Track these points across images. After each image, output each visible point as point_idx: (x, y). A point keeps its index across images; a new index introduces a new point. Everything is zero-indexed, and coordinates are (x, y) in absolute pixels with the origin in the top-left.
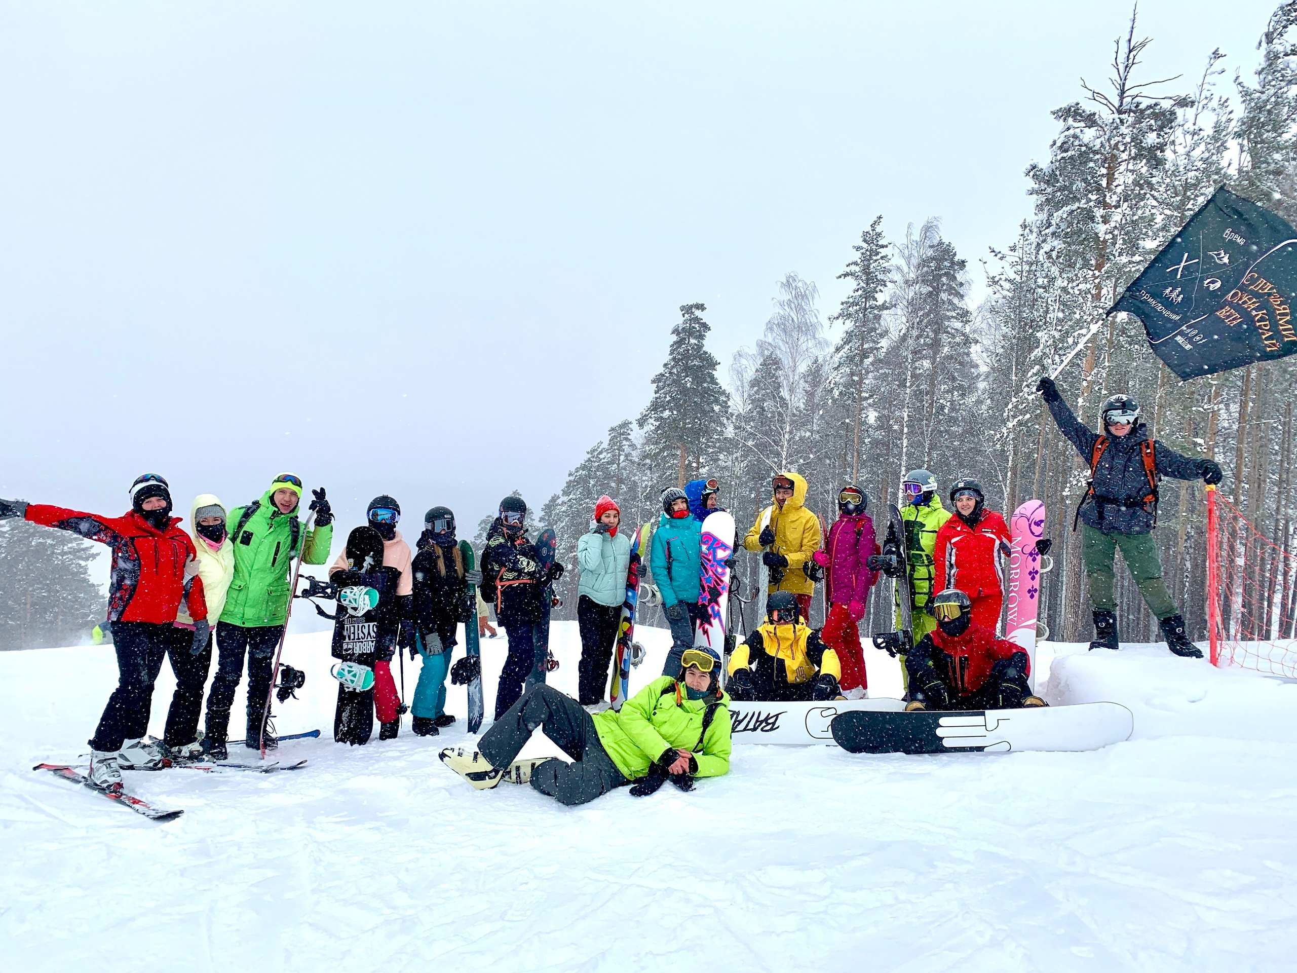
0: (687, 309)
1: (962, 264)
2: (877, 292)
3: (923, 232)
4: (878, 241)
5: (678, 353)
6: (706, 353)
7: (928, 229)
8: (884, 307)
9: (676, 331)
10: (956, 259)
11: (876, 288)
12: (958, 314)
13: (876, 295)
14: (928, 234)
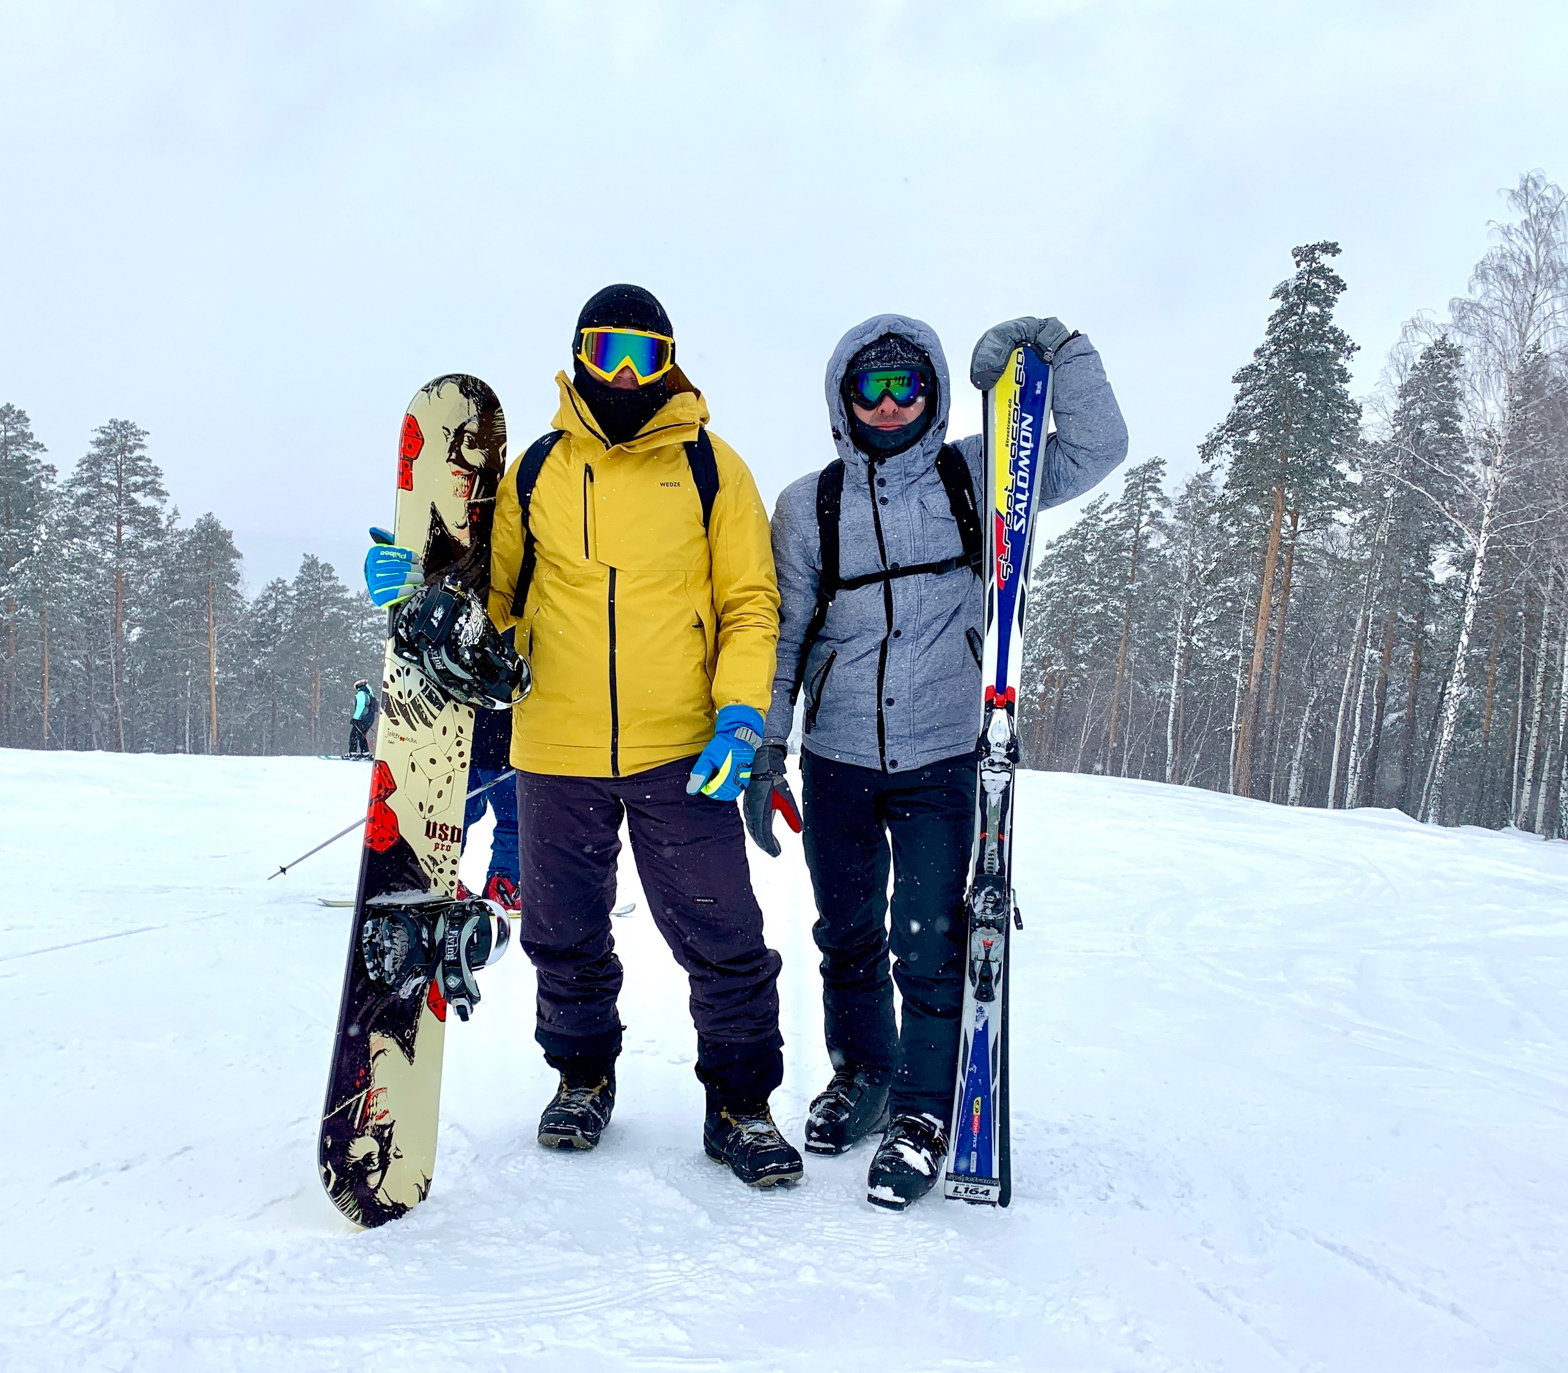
0: (1305, 254)
5: (1286, 330)
6: (1336, 330)
9: (1282, 292)
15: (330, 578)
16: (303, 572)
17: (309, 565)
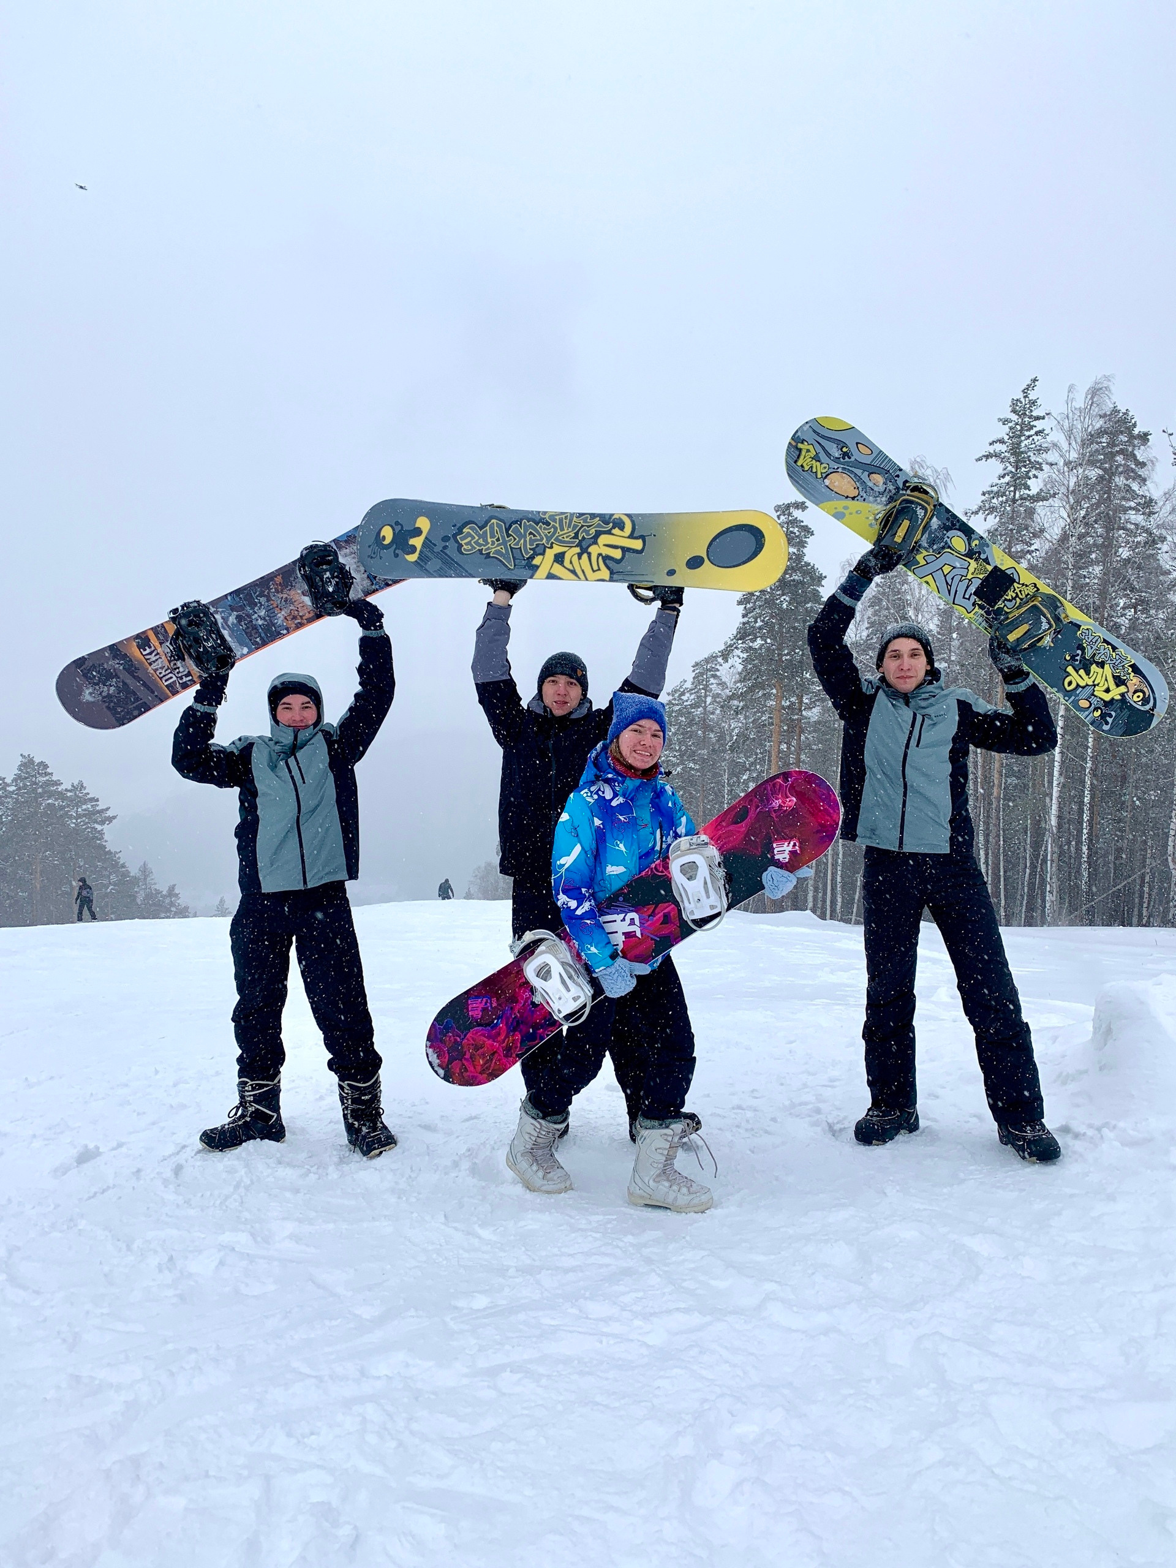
0: (784, 510)
1: (1144, 437)
2: (1030, 478)
3: (1089, 397)
4: (1031, 411)
6: (809, 564)
7: (1095, 392)
8: (1039, 498)
10: (1136, 431)
11: (1028, 472)
12: (1139, 504)
13: (1029, 482)
14: (1095, 400)
15: (46, 774)
16: (20, 770)
17: (25, 763)
